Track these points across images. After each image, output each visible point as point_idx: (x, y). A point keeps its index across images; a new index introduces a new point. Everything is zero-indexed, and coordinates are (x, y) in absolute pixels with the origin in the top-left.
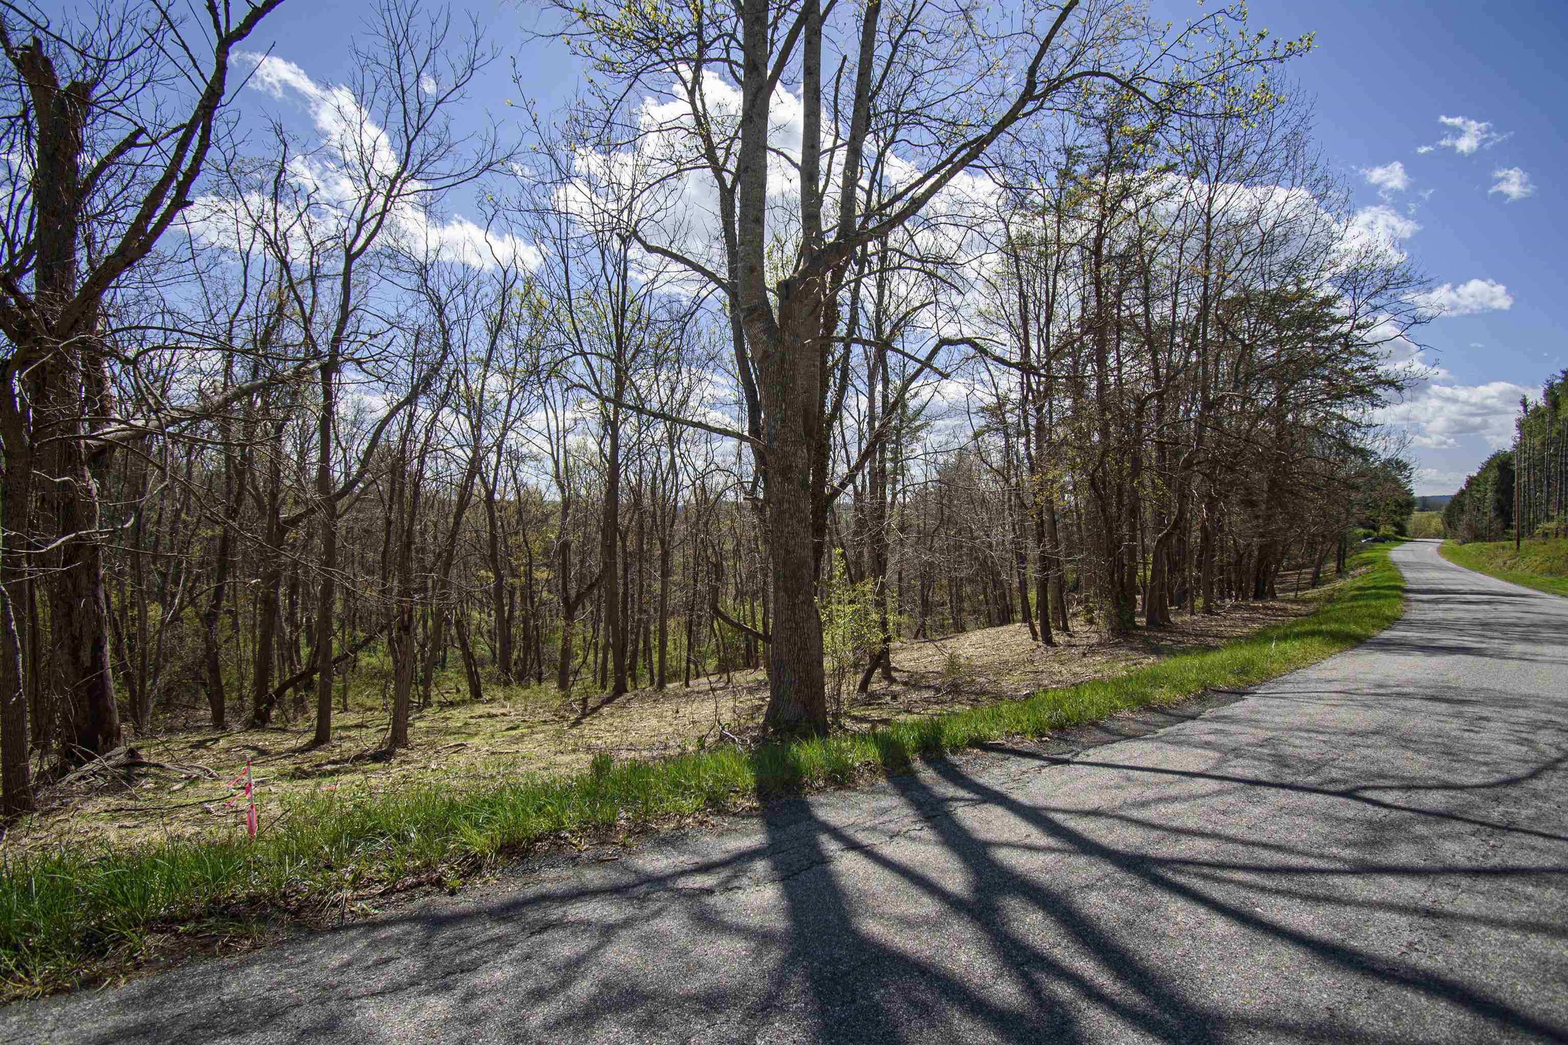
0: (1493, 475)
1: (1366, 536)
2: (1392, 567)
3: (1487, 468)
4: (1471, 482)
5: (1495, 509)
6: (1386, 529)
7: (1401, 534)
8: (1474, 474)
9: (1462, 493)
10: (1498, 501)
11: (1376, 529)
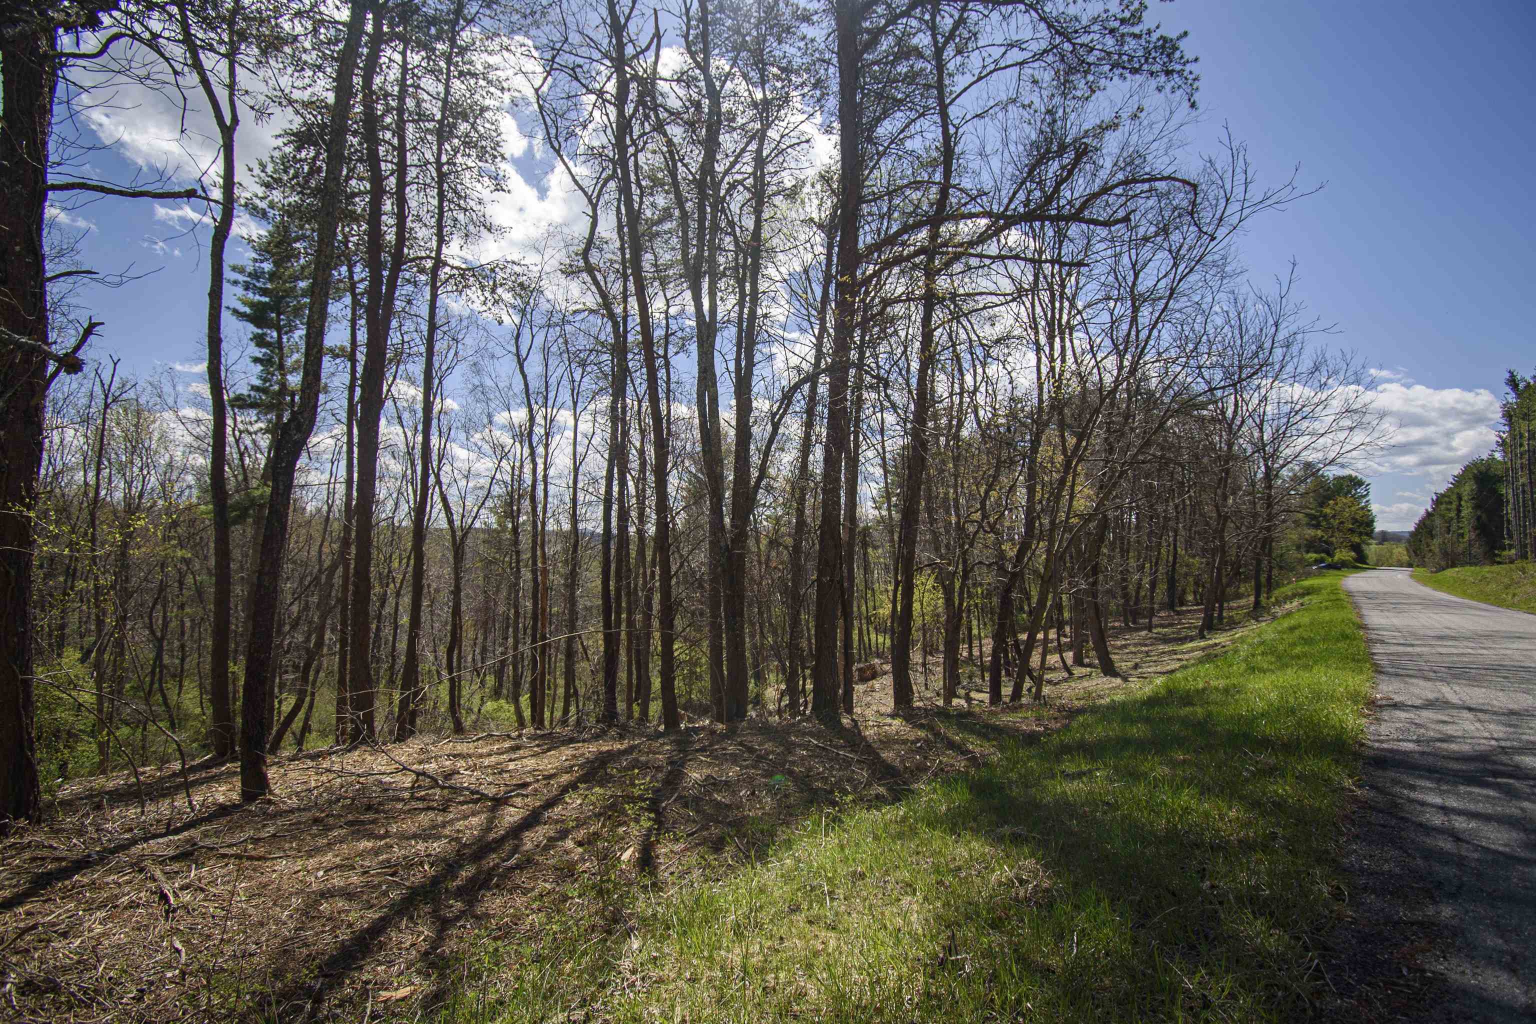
0: (1468, 489)
1: (1317, 562)
2: (1348, 601)
3: (1459, 481)
4: (1439, 501)
5: (1475, 528)
6: (1343, 554)
7: (1360, 562)
8: (1442, 490)
9: (1429, 515)
10: (1479, 518)
11: (1330, 554)
